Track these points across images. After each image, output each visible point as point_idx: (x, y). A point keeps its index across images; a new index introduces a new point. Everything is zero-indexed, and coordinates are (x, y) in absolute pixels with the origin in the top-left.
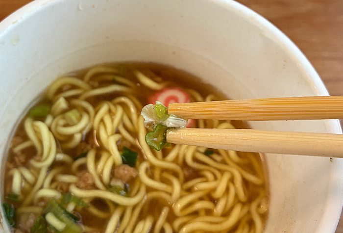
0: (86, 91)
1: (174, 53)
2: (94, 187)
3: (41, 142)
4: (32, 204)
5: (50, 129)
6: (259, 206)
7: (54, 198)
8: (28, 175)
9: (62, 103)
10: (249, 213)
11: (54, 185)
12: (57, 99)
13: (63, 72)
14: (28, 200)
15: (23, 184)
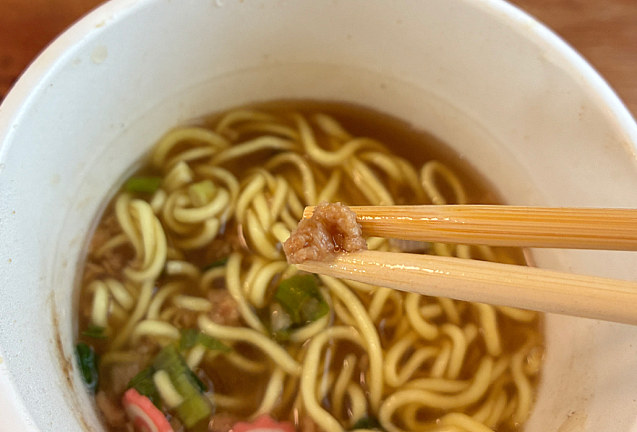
0: (220, 150)
1: (383, 86)
2: (241, 323)
3: (139, 234)
4: (126, 347)
5: (159, 215)
7: (165, 337)
8: (121, 294)
9: (181, 172)
10: (508, 371)
11: (167, 314)
12: (173, 166)
14: (121, 339)
15: (112, 308)
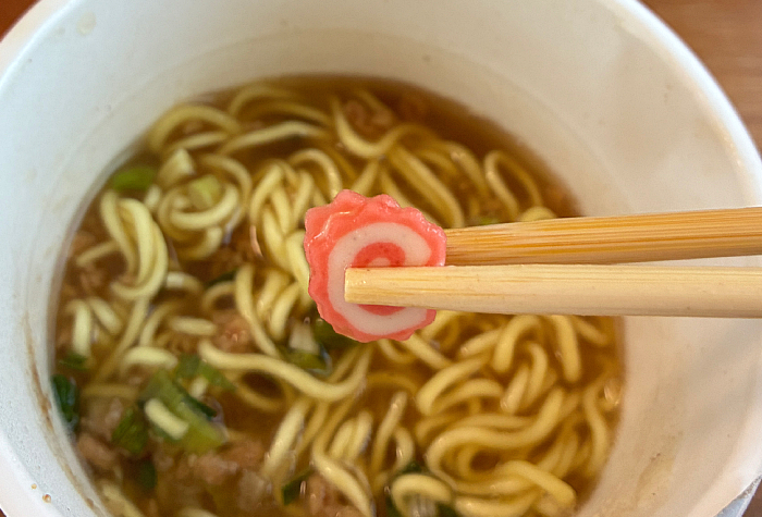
0: (232, 136)
1: (427, 59)
2: (253, 348)
3: (134, 243)
4: (114, 379)
5: (155, 217)
6: (601, 395)
7: (161, 368)
8: (108, 316)
9: (181, 162)
10: (580, 409)
11: (164, 338)
12: (171, 154)
13: (185, 93)
14: (106, 370)
15: (97, 334)
